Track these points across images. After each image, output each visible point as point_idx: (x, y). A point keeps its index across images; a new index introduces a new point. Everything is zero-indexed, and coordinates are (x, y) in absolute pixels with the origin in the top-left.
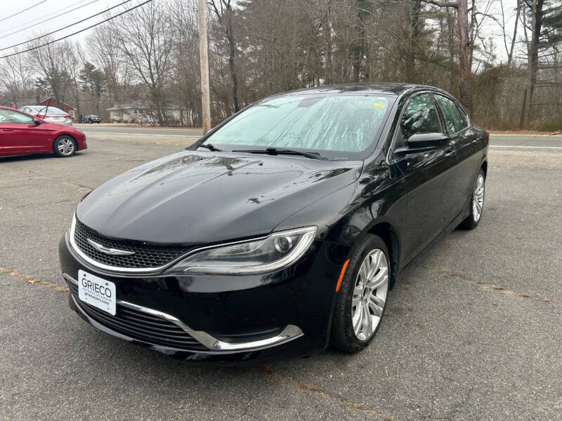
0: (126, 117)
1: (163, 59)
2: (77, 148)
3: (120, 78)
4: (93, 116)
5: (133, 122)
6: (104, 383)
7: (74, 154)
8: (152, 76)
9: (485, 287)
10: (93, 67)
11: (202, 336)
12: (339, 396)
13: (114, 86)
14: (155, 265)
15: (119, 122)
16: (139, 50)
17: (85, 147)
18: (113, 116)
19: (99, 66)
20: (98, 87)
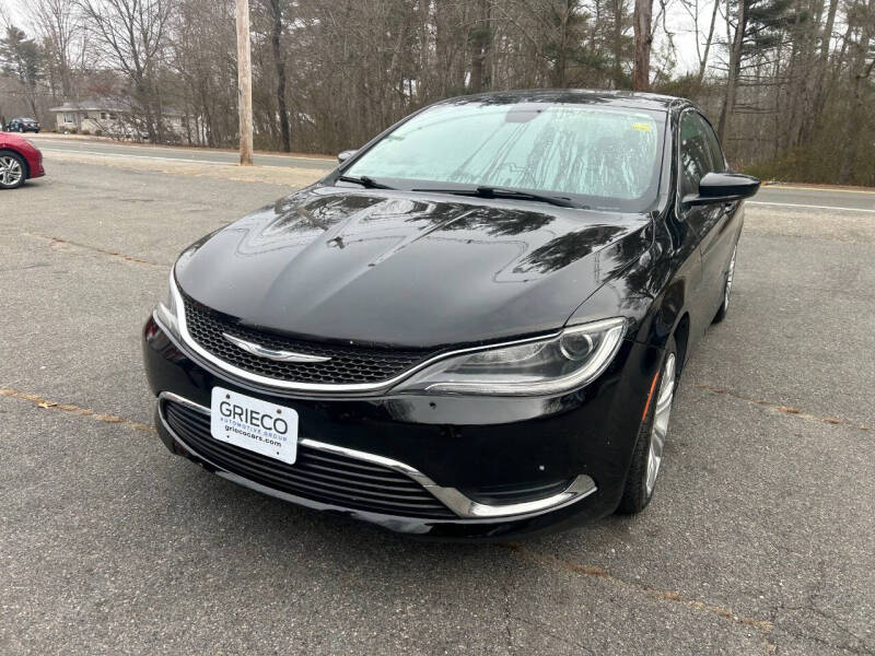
0: (86, 125)
1: (156, 29)
2: (27, 175)
3: (73, 53)
4: (26, 121)
5: (98, 133)
7: (21, 185)
8: (135, 55)
9: (773, 410)
10: (22, 35)
11: (450, 496)
13: (63, 71)
14: (372, 380)
15: (74, 132)
16: (113, 11)
17: (41, 173)
18: (61, 122)
19: (34, 34)
20: (32, 71)
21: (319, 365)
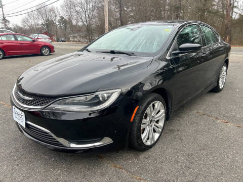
0: (76, 39)
1: (91, 14)
2: (50, 52)
3: (74, 22)
5: (79, 41)
6: (26, 158)
7: (49, 55)
8: (87, 22)
10: (63, 18)
12: (131, 172)
13: (72, 26)
14: (41, 105)
15: (73, 41)
16: (81, 10)
17: (54, 52)
18: (71, 39)
19: (66, 17)
20: (66, 26)
21: (31, 100)
